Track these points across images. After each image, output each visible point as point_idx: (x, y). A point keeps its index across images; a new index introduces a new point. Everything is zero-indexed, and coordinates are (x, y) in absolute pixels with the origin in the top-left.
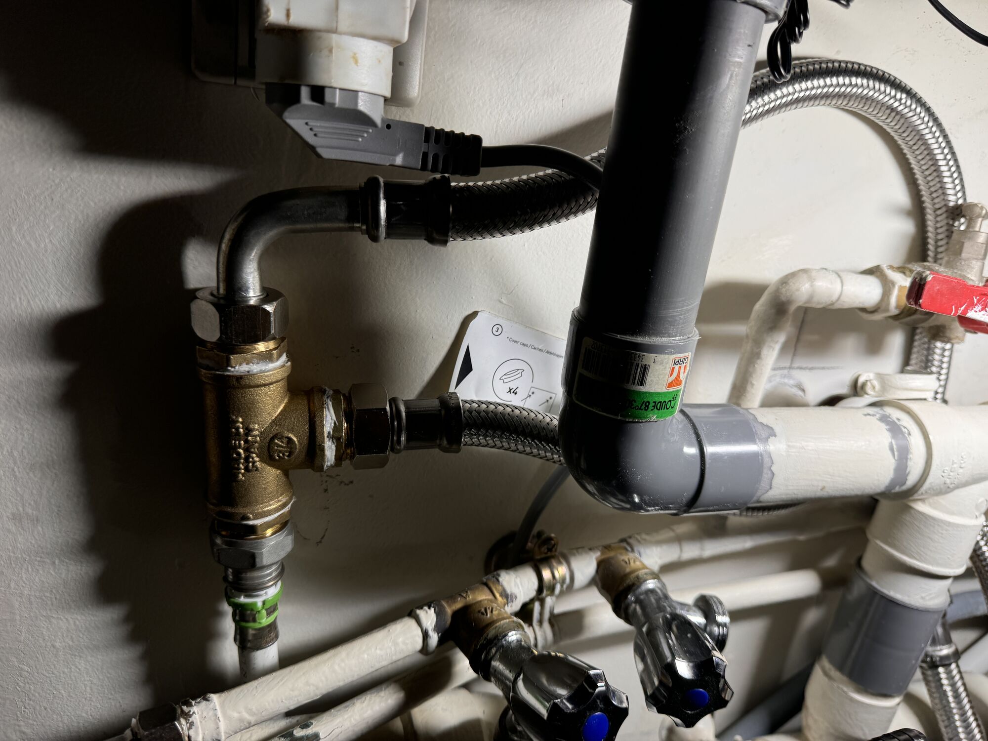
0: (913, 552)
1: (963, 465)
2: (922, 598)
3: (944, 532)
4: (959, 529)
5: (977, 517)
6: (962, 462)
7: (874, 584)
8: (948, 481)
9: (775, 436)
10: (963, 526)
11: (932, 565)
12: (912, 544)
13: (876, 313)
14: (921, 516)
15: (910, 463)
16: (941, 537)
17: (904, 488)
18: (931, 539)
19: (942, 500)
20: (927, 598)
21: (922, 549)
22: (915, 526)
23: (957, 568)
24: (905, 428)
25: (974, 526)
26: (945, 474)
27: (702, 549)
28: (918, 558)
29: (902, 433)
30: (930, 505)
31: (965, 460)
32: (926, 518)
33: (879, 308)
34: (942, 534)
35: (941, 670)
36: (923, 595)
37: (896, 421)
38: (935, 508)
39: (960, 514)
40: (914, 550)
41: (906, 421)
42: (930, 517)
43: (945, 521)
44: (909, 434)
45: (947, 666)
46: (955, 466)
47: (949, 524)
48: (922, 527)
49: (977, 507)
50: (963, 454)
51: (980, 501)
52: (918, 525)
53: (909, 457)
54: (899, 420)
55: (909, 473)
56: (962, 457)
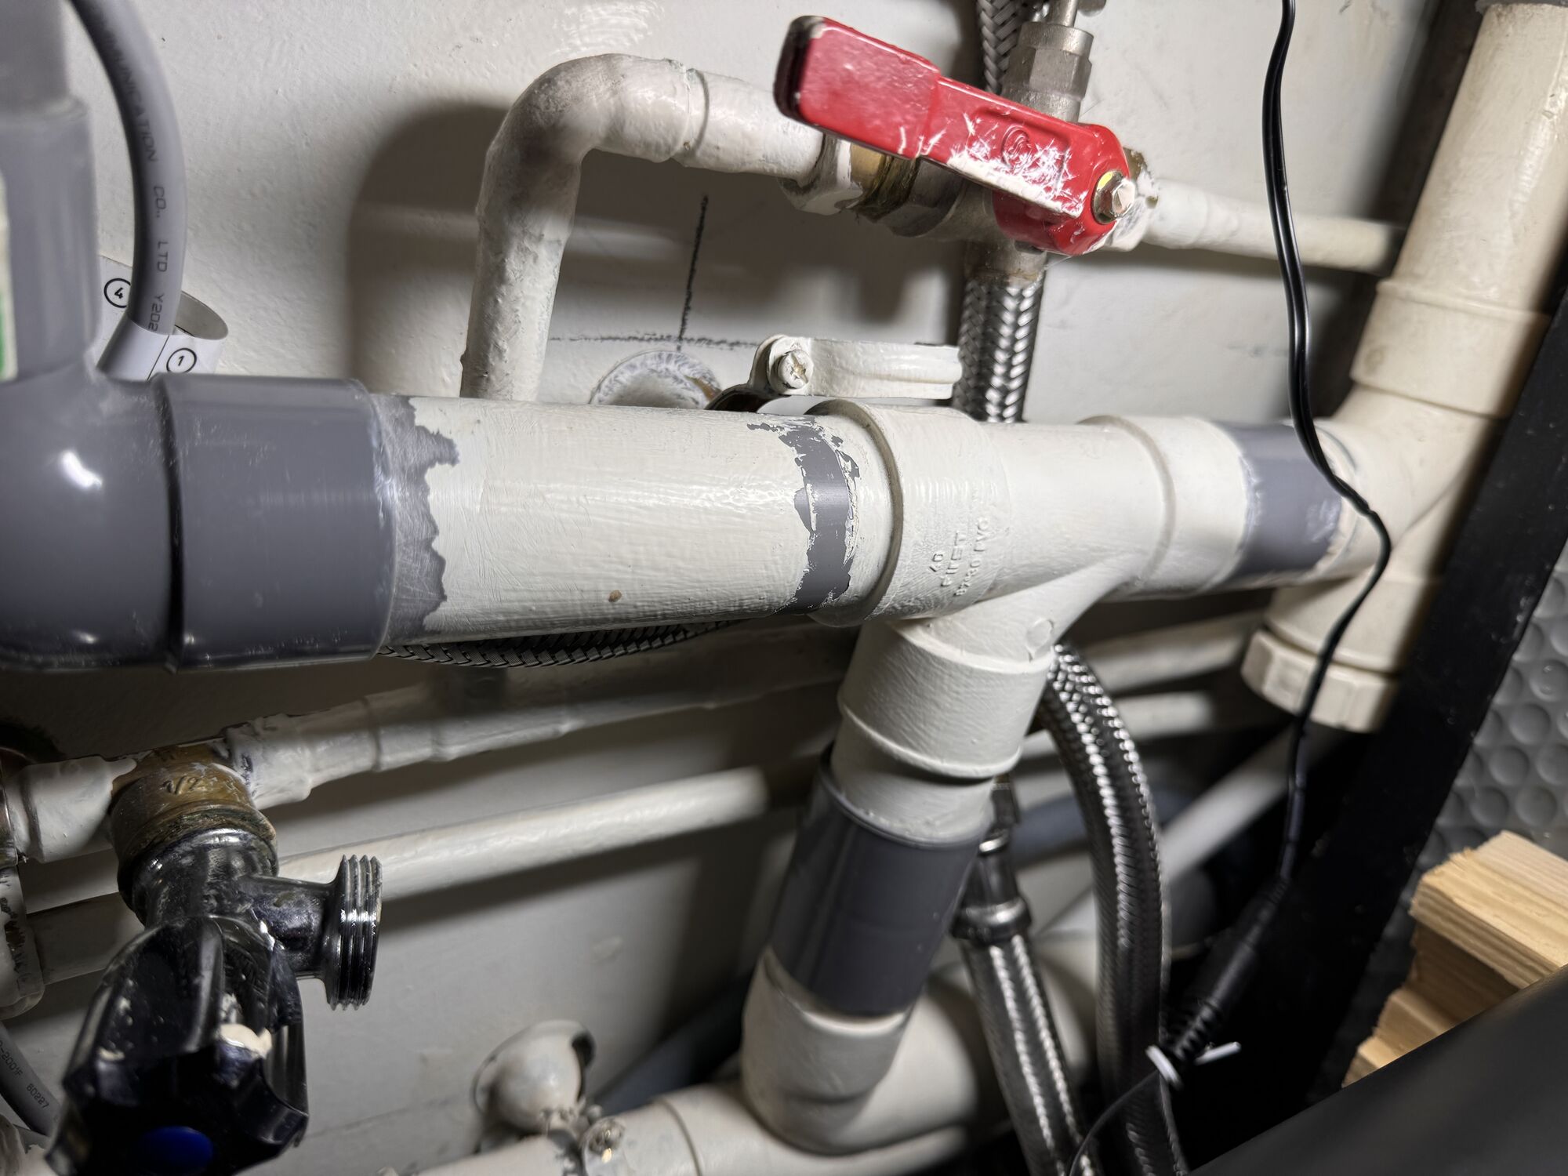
0: (904, 730)
1: (982, 546)
2: (928, 823)
3: (962, 690)
4: (992, 682)
5: (1031, 659)
6: (979, 538)
7: (842, 798)
8: (949, 581)
9: (453, 461)
10: (999, 676)
11: (941, 757)
12: (903, 715)
13: (812, 192)
14: (919, 656)
15: (850, 541)
16: (957, 699)
17: (847, 595)
18: (937, 705)
19: (960, 621)
20: (938, 823)
21: (922, 726)
22: (907, 675)
23: (994, 761)
24: (847, 458)
25: (1023, 675)
26: (939, 564)
27: (438, 743)
28: (914, 743)
29: (838, 472)
30: (938, 635)
31: (987, 534)
32: (928, 661)
33: (818, 177)
34: (957, 693)
35: (996, 953)
36: (930, 818)
37: (831, 444)
38: (946, 641)
39: (997, 652)
40: (907, 728)
41: (853, 442)
42: (934, 657)
43: (963, 666)
44: (855, 473)
45: (1005, 943)
46: (961, 546)
47: (971, 672)
48: (920, 679)
49: (1030, 636)
50: (981, 520)
51: (1036, 623)
52: (914, 675)
53: (848, 526)
54: (837, 440)
55: (851, 561)
56: (979, 528)
